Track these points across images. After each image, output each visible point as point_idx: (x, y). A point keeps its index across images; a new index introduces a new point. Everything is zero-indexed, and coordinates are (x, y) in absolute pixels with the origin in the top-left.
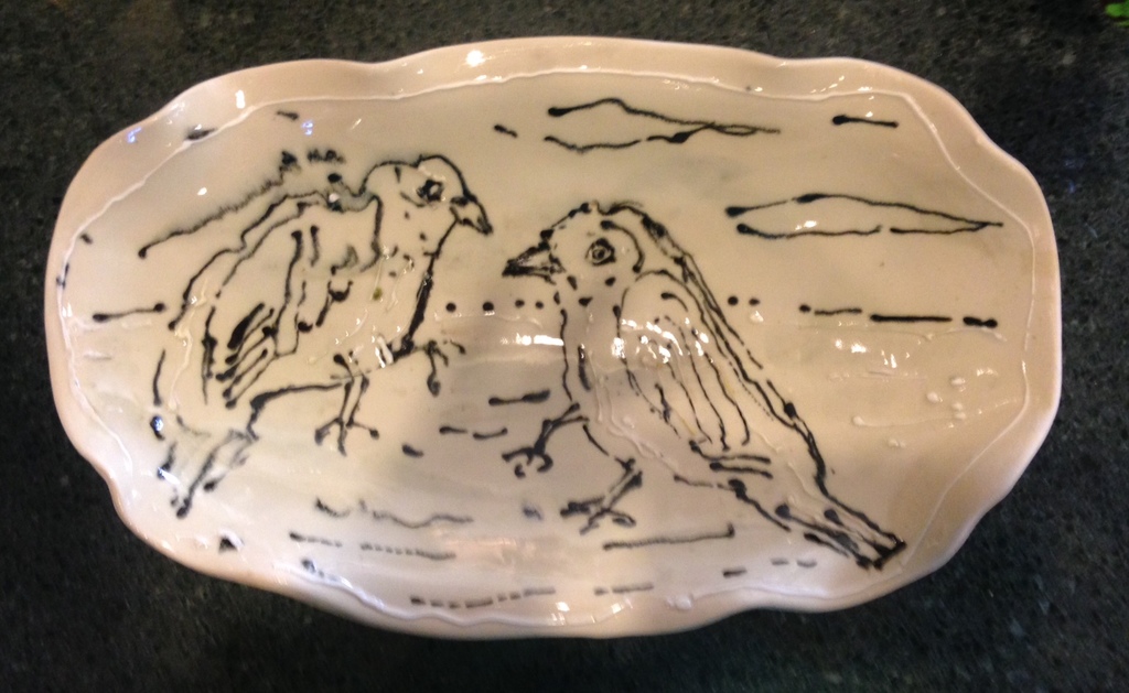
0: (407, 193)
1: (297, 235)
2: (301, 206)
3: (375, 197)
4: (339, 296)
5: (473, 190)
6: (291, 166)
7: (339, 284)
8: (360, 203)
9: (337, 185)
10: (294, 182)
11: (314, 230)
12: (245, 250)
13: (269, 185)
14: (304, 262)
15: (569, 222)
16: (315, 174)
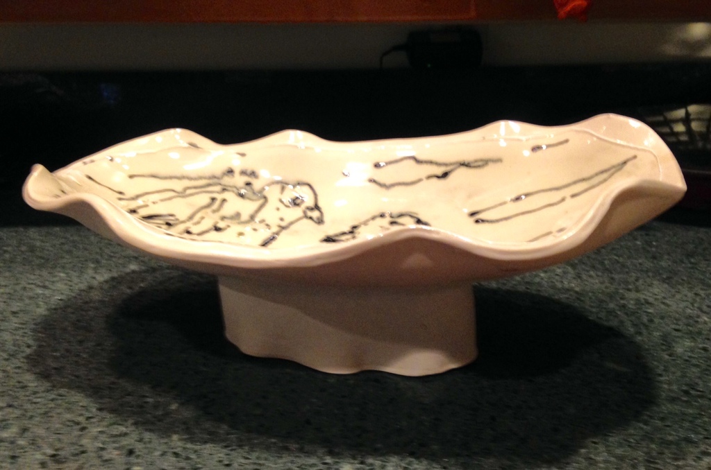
0: (284, 200)
1: (213, 199)
2: (224, 190)
3: (265, 198)
4: (217, 229)
5: (320, 204)
6: (230, 175)
7: (221, 224)
8: (254, 197)
9: (248, 187)
10: (227, 180)
11: (224, 200)
12: (182, 194)
13: (214, 177)
14: (209, 210)
15: (371, 222)
16: (239, 180)
